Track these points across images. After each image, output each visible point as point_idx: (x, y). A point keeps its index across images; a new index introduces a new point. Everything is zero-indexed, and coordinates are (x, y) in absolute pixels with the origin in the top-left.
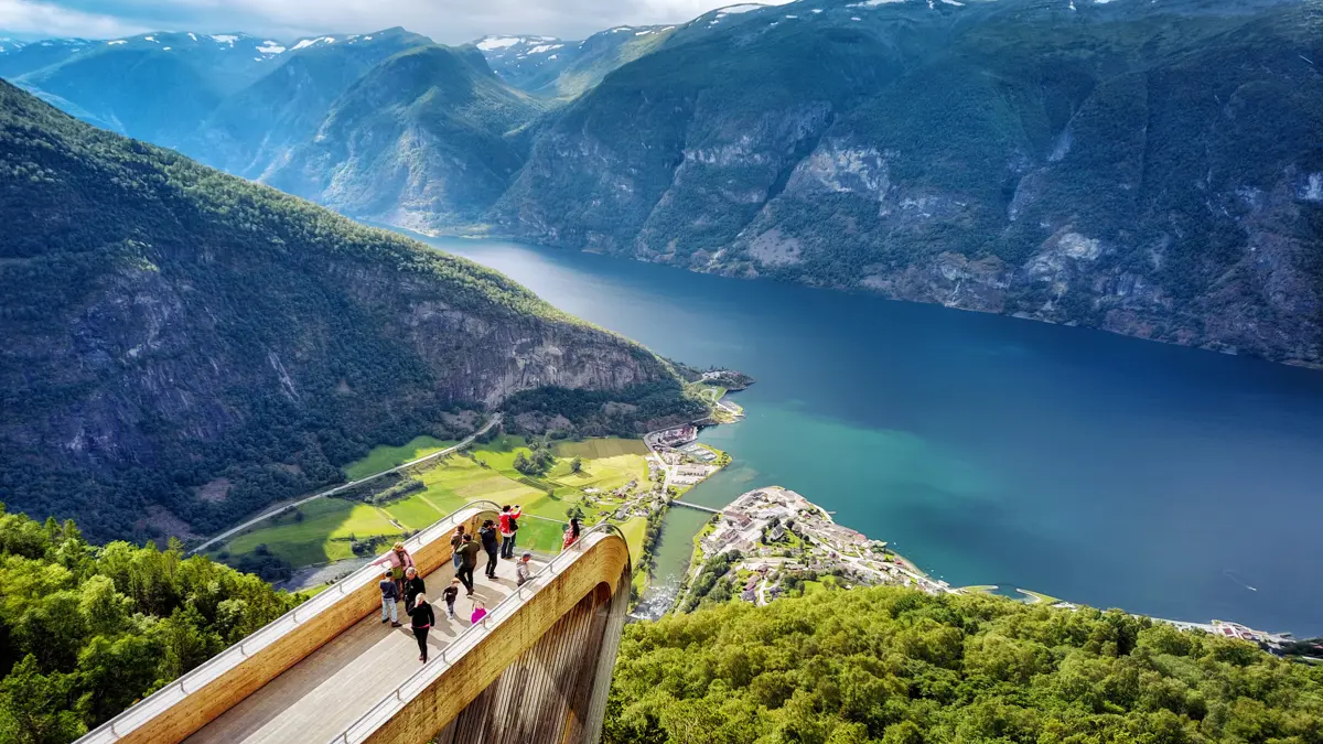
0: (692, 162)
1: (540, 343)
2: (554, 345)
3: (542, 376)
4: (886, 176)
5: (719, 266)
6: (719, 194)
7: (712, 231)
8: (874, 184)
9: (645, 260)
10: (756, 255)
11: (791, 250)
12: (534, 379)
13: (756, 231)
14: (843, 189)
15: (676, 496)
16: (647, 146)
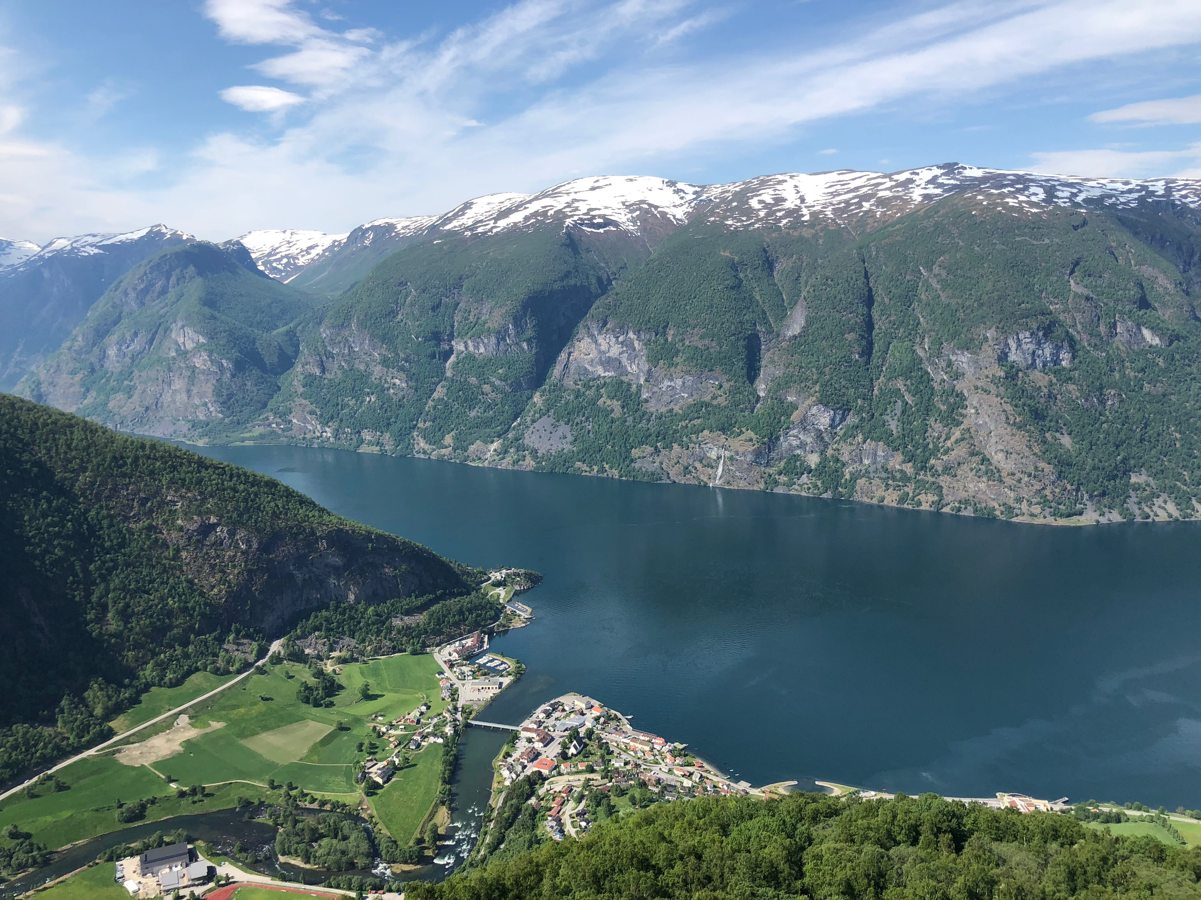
0: (463, 352)
4: (644, 358)
5: (497, 458)
6: (492, 385)
7: (487, 423)
8: (634, 366)
9: (422, 456)
10: (531, 445)
11: (565, 437)
13: (528, 419)
14: (607, 374)
15: (471, 716)
16: (417, 338)
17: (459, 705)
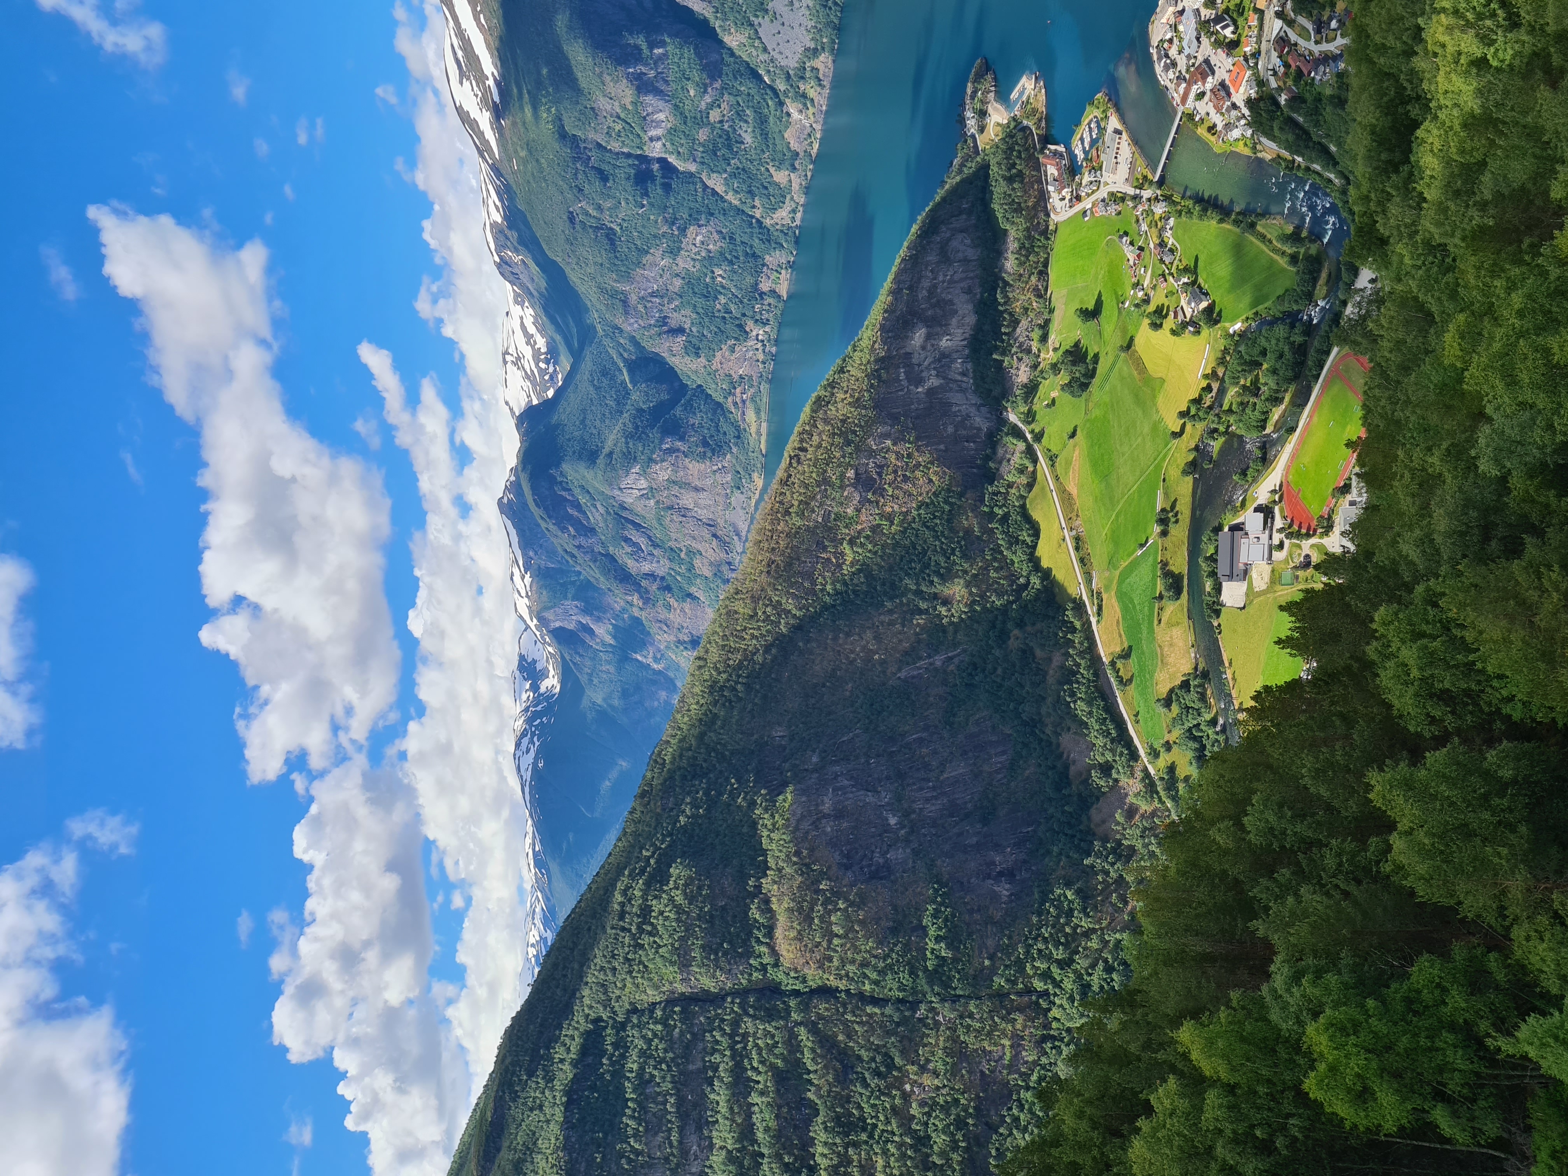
0: (664, 144)
1: (909, 355)
2: (913, 339)
3: (955, 356)
5: (811, 110)
6: (711, 106)
7: (762, 121)
9: (799, 215)
10: (797, 56)
12: (958, 365)
13: (761, 57)
15: (1150, 176)
16: (643, 206)
17: (1131, 191)
